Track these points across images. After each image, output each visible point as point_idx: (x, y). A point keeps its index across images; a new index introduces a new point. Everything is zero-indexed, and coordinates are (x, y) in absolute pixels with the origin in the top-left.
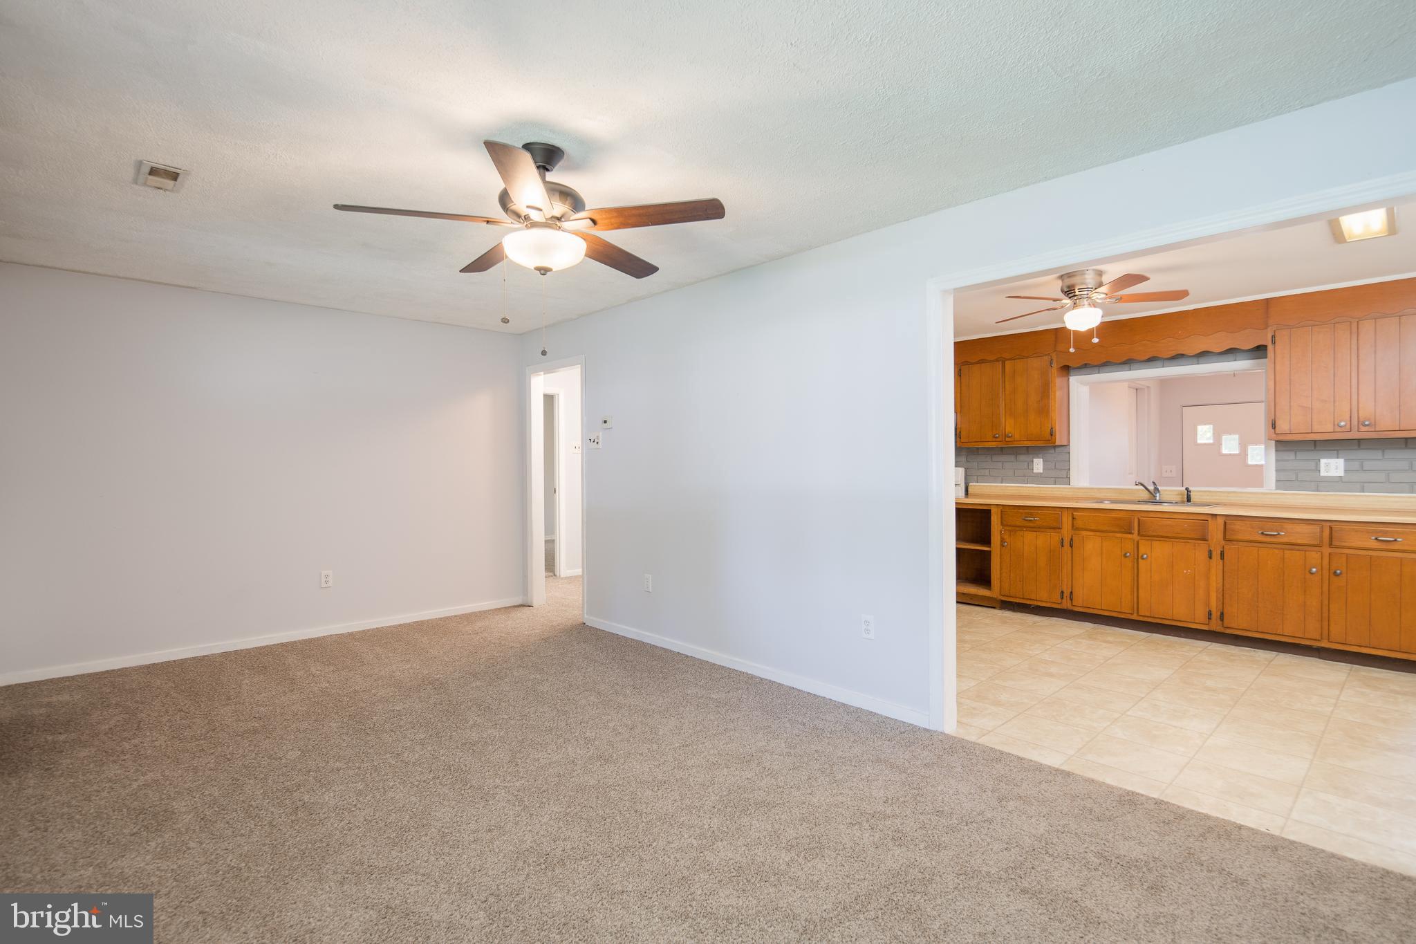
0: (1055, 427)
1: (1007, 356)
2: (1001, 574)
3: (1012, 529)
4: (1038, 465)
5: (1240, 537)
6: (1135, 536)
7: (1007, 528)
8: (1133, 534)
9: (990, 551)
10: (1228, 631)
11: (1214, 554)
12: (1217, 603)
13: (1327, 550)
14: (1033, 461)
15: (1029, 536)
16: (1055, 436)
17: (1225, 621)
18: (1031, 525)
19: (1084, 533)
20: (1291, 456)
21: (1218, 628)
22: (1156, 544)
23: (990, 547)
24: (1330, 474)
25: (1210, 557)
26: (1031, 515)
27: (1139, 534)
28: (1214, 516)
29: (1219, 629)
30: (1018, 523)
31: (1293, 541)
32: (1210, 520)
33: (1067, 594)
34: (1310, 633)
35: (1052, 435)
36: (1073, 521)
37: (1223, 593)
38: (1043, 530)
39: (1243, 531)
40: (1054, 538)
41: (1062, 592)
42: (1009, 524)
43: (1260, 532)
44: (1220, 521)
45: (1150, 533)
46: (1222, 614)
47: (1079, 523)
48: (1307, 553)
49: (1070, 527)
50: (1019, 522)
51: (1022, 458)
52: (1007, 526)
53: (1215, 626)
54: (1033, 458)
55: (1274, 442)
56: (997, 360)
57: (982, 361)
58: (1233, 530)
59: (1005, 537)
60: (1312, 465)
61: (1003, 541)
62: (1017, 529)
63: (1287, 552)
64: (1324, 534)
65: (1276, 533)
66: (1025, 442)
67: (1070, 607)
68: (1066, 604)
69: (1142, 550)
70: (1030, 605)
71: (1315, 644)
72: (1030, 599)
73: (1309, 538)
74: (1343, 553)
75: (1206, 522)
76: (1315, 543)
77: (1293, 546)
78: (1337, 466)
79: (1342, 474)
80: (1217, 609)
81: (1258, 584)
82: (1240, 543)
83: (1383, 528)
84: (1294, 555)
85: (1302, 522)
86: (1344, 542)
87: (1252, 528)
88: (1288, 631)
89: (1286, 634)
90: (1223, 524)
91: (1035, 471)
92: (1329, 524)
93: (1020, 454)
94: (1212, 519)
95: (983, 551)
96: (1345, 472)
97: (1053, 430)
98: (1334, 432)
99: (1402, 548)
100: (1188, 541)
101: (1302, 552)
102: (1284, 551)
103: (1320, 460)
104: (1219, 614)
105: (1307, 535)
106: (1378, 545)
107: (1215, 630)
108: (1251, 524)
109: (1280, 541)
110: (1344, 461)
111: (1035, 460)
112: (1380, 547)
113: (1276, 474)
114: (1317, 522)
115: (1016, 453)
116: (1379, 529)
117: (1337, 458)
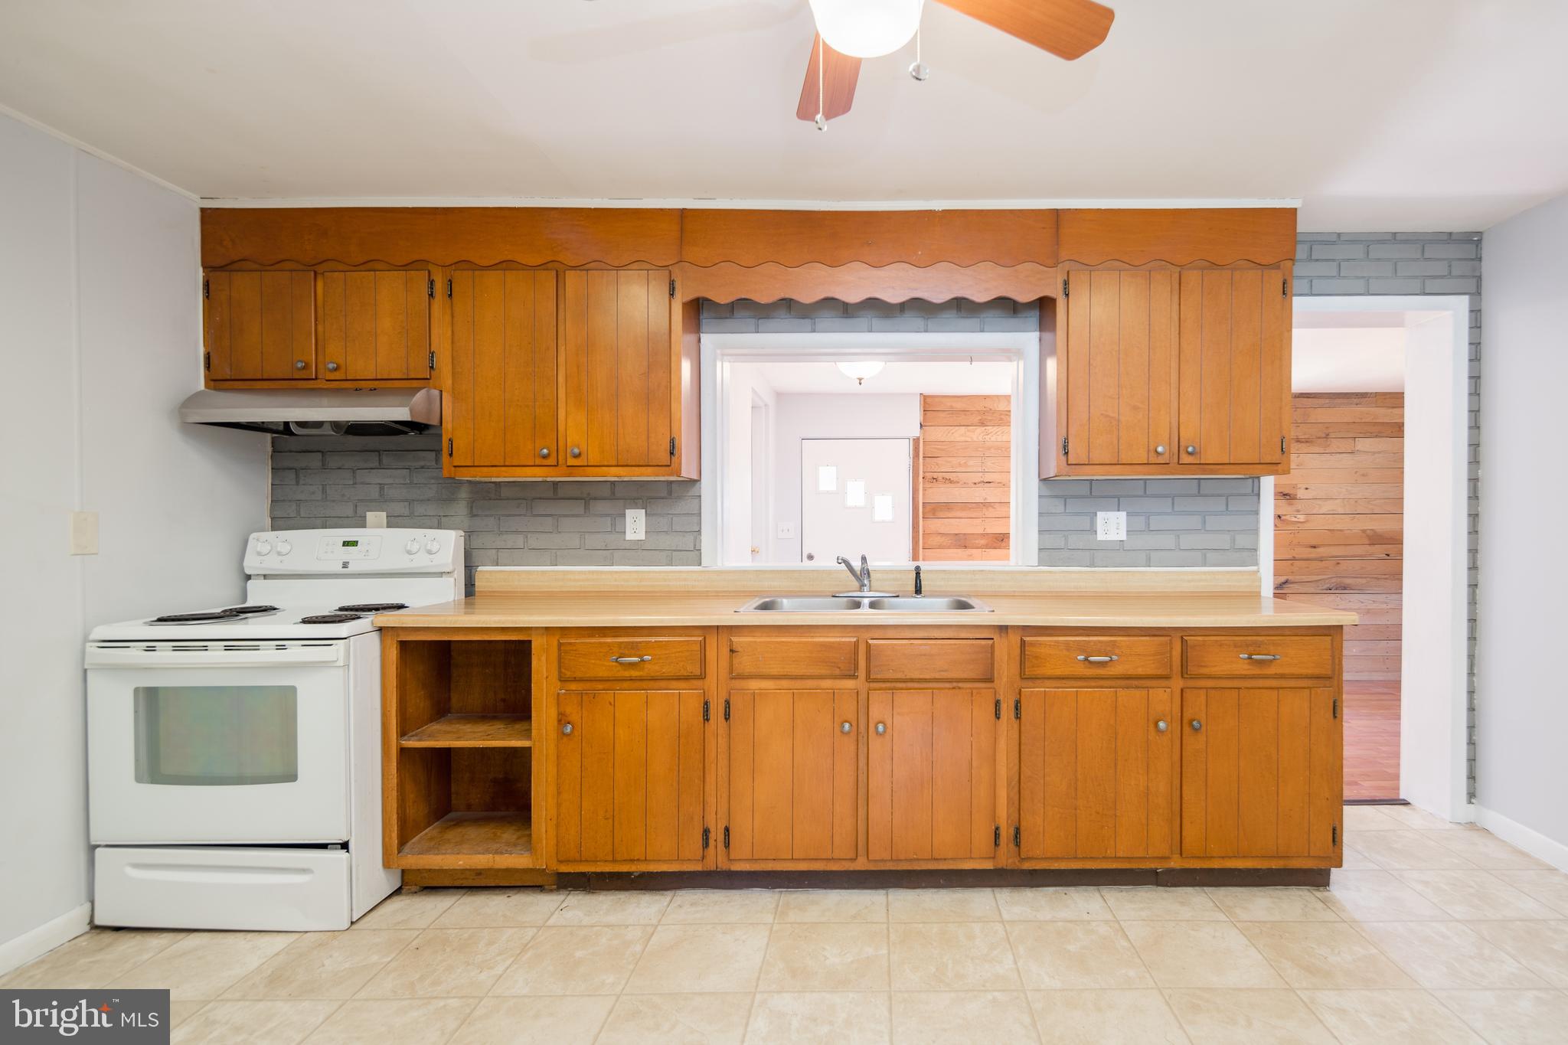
0: (680, 436)
1: (569, 259)
2: (559, 805)
3: (586, 688)
4: (636, 524)
5: (1048, 671)
6: (862, 684)
7: (573, 686)
8: (856, 679)
9: (529, 749)
10: (1028, 863)
11: (1004, 707)
12: (1008, 809)
13: (1177, 683)
14: (624, 515)
15: (629, 700)
16: (680, 456)
17: (1022, 846)
18: (634, 673)
19: (754, 685)
20: (1058, 506)
21: (1010, 861)
22: (901, 696)
23: (529, 738)
24: (1108, 538)
25: (998, 716)
26: (634, 648)
27: (868, 679)
28: (1004, 629)
29: (1012, 861)
30: (602, 673)
31: (1131, 672)
32: (996, 637)
33: (717, 835)
34: (1156, 850)
35: (672, 453)
36: (731, 657)
37: (1019, 785)
38: (660, 684)
39: (1053, 657)
40: (689, 697)
41: (706, 832)
42: (578, 675)
43: (1081, 657)
44: (1015, 639)
45: (890, 675)
46: (1018, 831)
47: (744, 663)
48: (1151, 691)
49: (724, 672)
50: (604, 668)
51: (600, 507)
52: (575, 680)
53: (1006, 858)
54: (625, 508)
56: (543, 266)
57: (506, 265)
58: (1036, 657)
59: (568, 710)
60: (1085, 522)
61: (562, 720)
62: (601, 688)
63: (1121, 693)
64: (1174, 652)
65: (1107, 659)
66: (614, 470)
67: (724, 865)
68: (715, 859)
69: (875, 713)
70: (629, 874)
71: (1160, 866)
72: (632, 861)
73: (1153, 663)
74: (1201, 688)
75: (990, 642)
76: (1163, 673)
77: (1129, 680)
78: (1118, 523)
79: (1124, 538)
80: (1009, 821)
81: (1076, 763)
82: (1048, 683)
83: (1255, 638)
84: (1131, 698)
85: (1143, 633)
86: (1205, 666)
87: (1068, 650)
88: (1124, 849)
89: (1121, 854)
90: (1019, 645)
91: (630, 536)
92: (1181, 635)
93: (595, 499)
94: (1001, 636)
95: (505, 748)
96: (1127, 535)
97: (676, 443)
98: (1148, 464)
99: (1280, 671)
100: (960, 685)
101: (1144, 692)
102: (1116, 692)
103: (1096, 513)
104: (1012, 831)
105: (1151, 658)
106: (1249, 669)
107: (1005, 867)
108: (1067, 643)
109: (1111, 673)
110: (1127, 515)
111: (627, 511)
112: (1254, 672)
113: (1039, 537)
114: (1165, 633)
115: (589, 494)
116: (1249, 638)
117: (1119, 511)
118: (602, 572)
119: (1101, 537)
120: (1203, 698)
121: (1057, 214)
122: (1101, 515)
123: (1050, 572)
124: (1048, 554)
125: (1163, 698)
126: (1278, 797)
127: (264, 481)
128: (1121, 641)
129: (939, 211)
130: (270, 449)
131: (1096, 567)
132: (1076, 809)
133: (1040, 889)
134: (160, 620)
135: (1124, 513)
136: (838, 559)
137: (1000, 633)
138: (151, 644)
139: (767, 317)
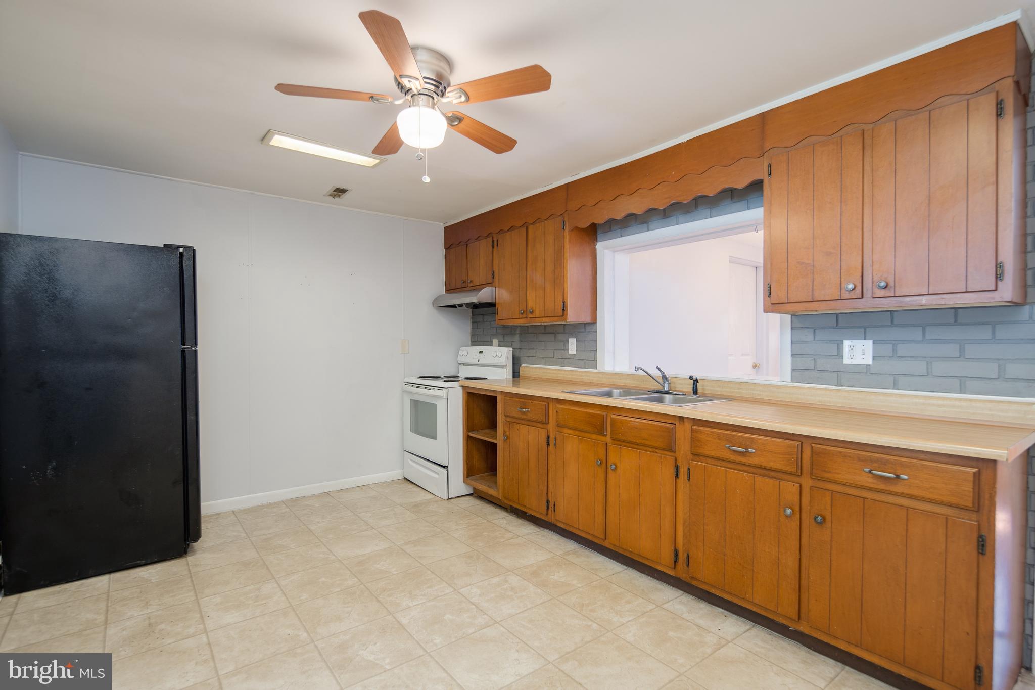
2: (503, 472)
3: (513, 421)
4: (572, 346)
5: (707, 451)
6: (608, 439)
7: (508, 419)
8: (606, 436)
9: (497, 444)
10: (694, 583)
11: (681, 472)
12: (683, 540)
13: (805, 481)
14: (568, 341)
15: (524, 430)
16: (566, 312)
17: (690, 567)
18: (525, 417)
19: (566, 431)
20: (808, 336)
22: (625, 451)
23: (497, 438)
24: (855, 362)
25: (677, 476)
26: (524, 405)
27: (612, 438)
28: (682, 419)
29: (684, 576)
30: (515, 414)
31: (765, 464)
32: (677, 423)
33: (552, 503)
34: (785, 611)
36: (556, 416)
37: (689, 527)
38: (534, 424)
39: (711, 443)
40: (542, 434)
41: (548, 501)
42: (509, 414)
43: (727, 446)
44: (688, 426)
46: (688, 557)
47: (561, 419)
48: (781, 482)
51: (560, 337)
52: (508, 416)
53: (681, 572)
54: (568, 337)
55: (790, 316)
56: (523, 227)
57: (513, 229)
58: (701, 441)
59: (506, 429)
60: (833, 349)
61: (504, 433)
62: (516, 421)
63: (759, 479)
64: (804, 456)
65: (743, 450)
66: (544, 319)
67: (554, 521)
68: (551, 517)
69: (612, 458)
70: (526, 513)
71: (793, 625)
72: (524, 506)
73: (783, 461)
74: (828, 490)
75: (672, 426)
76: (791, 470)
77: (766, 471)
78: (863, 350)
79: (870, 362)
80: (684, 549)
81: (725, 522)
82: (709, 460)
83: (882, 456)
84: (766, 484)
85: (778, 436)
86: (830, 472)
87: (719, 439)
88: (758, 599)
89: (756, 601)
90: (690, 431)
91: (570, 352)
92: (811, 442)
93: (558, 333)
94: (680, 423)
95: (489, 442)
96: (873, 359)
97: (565, 304)
98: (841, 299)
99: (906, 491)
100: (657, 451)
101: (776, 482)
102: (754, 477)
103: (843, 341)
104: (685, 555)
105: (781, 456)
106: (873, 483)
107: (681, 578)
108: (718, 434)
109: (749, 462)
110: (874, 343)
111: (569, 339)
112: (876, 486)
113: (792, 360)
114: (796, 438)
115: (556, 331)
116: (877, 455)
117: (865, 339)
118: (559, 370)
119: (847, 361)
120: (828, 499)
121: (763, 116)
122: (847, 343)
123: (800, 387)
124: (798, 373)
125: (790, 489)
126: (905, 609)
127: (468, 326)
128: (757, 439)
129: (685, 142)
130: (471, 315)
131: (842, 386)
132: (724, 555)
133: (713, 606)
134: (420, 377)
135: (871, 342)
136: (636, 368)
137: (680, 420)
138: (419, 386)
139: (627, 227)
